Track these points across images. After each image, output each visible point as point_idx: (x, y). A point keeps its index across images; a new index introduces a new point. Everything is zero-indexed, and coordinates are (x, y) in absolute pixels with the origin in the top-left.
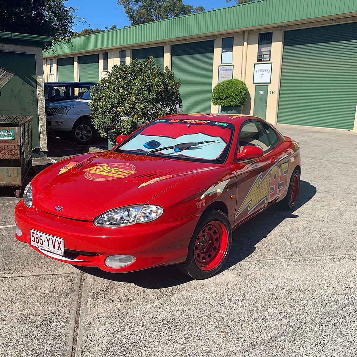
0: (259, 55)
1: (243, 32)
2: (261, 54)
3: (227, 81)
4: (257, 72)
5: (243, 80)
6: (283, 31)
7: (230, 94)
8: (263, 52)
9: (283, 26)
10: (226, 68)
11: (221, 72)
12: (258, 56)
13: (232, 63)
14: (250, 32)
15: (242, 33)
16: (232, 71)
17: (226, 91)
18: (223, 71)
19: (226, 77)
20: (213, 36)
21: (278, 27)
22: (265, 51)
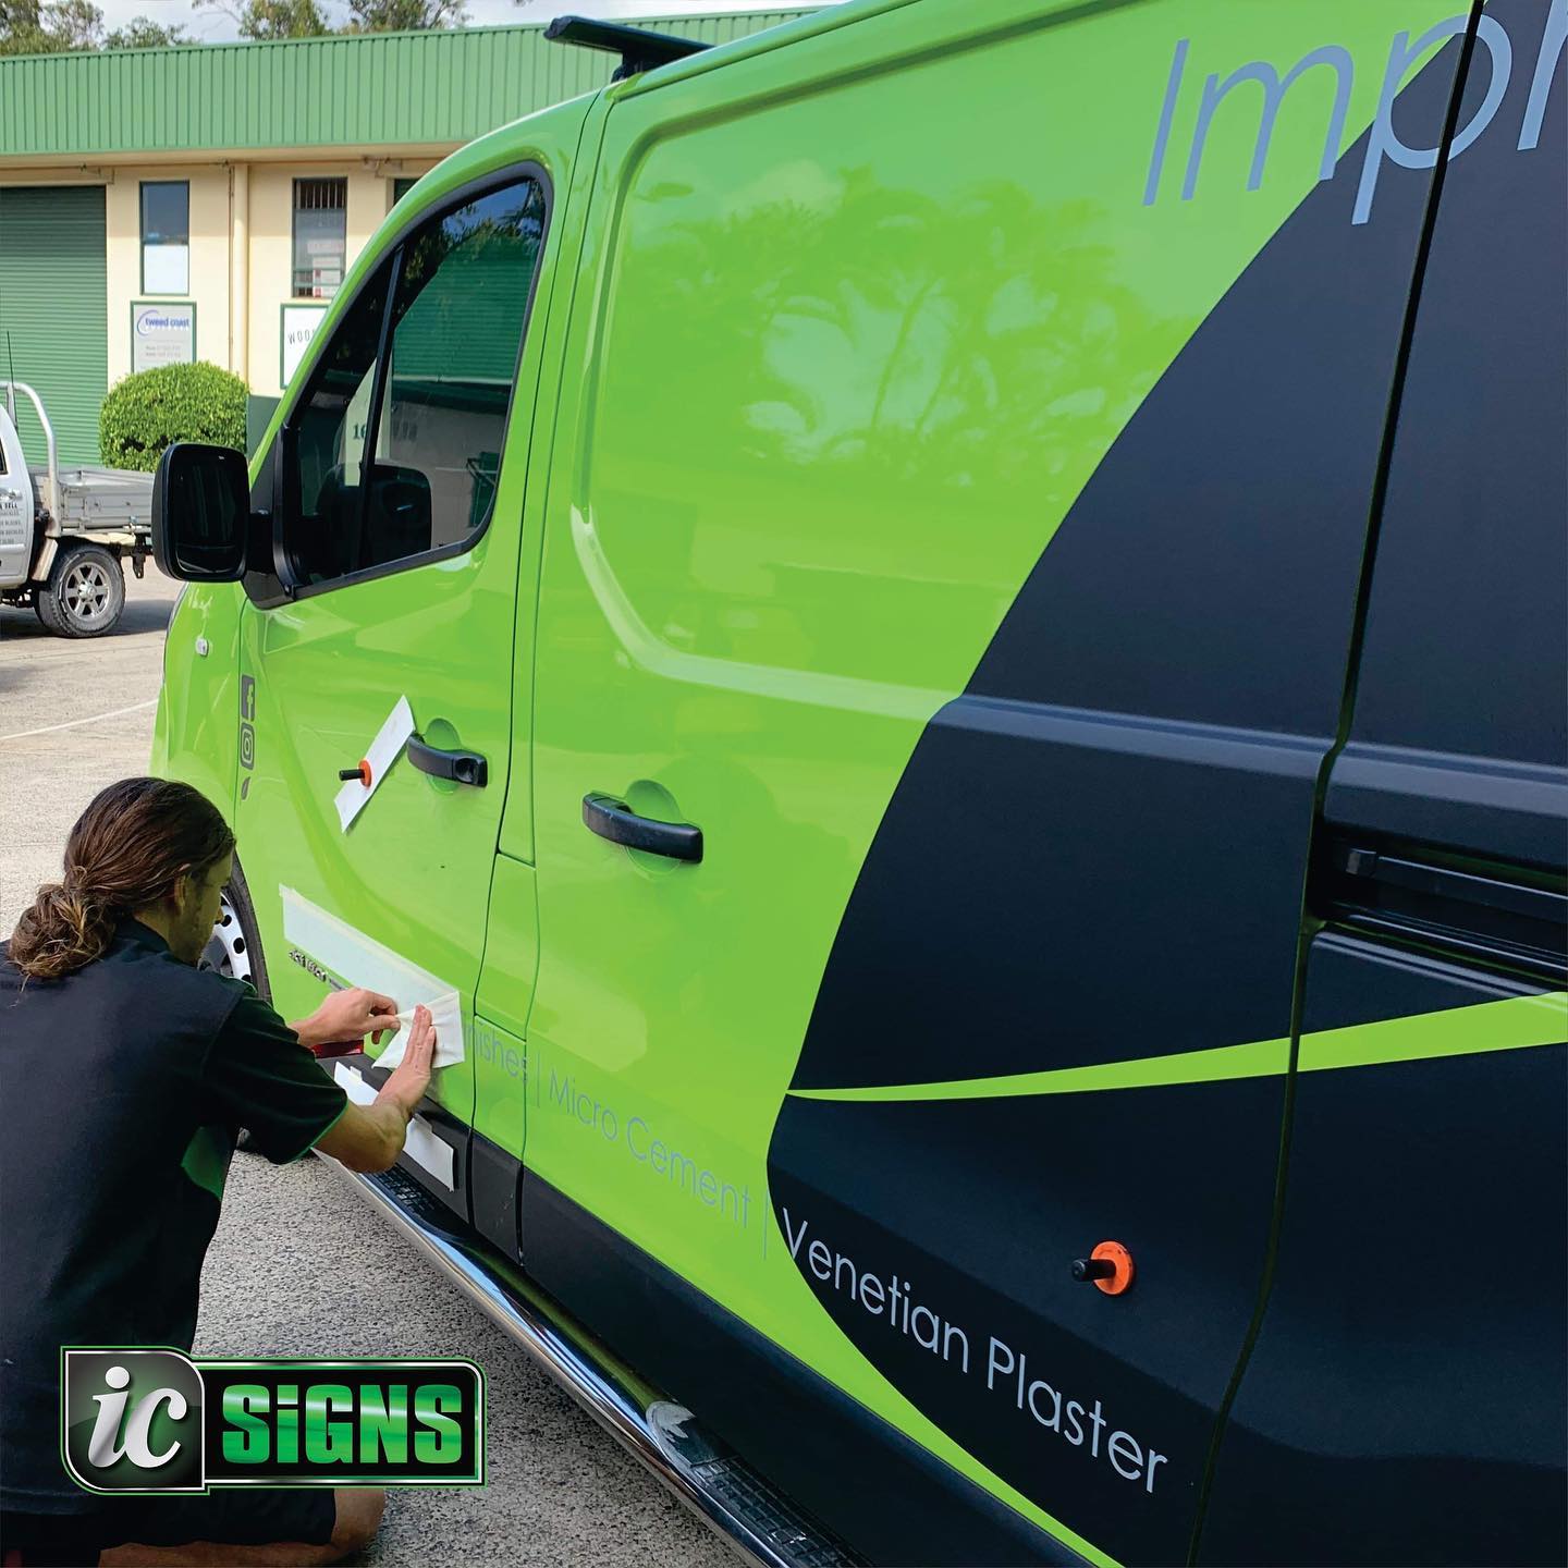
0: (298, 267)
1: (227, 163)
2: (305, 266)
3: (163, 372)
4: (296, 339)
5: (237, 369)
6: (389, 179)
7: (179, 427)
8: (317, 256)
9: (385, 157)
10: (163, 313)
11: (146, 329)
12: (294, 272)
13: (188, 295)
14: (255, 169)
15: (221, 166)
16: (189, 329)
17: (160, 413)
18: (153, 327)
19: (165, 351)
20: (98, 169)
21: (366, 159)
22: (325, 255)
